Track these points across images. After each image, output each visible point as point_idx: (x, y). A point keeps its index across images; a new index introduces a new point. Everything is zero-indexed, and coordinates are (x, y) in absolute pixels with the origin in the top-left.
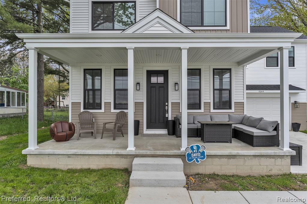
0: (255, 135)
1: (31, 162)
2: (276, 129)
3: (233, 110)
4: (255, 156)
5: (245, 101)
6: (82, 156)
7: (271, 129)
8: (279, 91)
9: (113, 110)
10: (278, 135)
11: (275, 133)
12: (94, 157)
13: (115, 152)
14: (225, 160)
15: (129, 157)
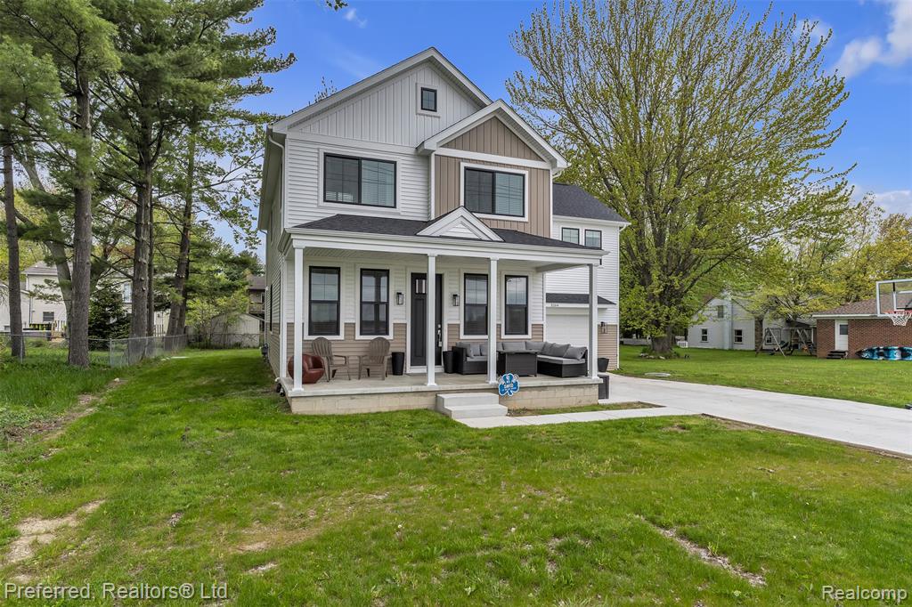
0: (564, 363)
1: (297, 407)
2: (585, 356)
3: (529, 336)
4: (565, 386)
5: (544, 323)
6: (369, 397)
7: (580, 357)
8: (587, 306)
9: (358, 337)
10: (586, 363)
11: (583, 361)
12: (385, 396)
13: (414, 388)
14: (535, 393)
15: (430, 394)
